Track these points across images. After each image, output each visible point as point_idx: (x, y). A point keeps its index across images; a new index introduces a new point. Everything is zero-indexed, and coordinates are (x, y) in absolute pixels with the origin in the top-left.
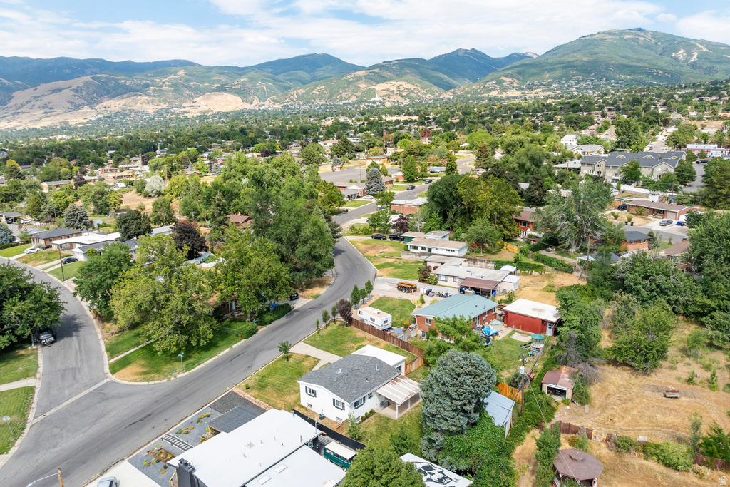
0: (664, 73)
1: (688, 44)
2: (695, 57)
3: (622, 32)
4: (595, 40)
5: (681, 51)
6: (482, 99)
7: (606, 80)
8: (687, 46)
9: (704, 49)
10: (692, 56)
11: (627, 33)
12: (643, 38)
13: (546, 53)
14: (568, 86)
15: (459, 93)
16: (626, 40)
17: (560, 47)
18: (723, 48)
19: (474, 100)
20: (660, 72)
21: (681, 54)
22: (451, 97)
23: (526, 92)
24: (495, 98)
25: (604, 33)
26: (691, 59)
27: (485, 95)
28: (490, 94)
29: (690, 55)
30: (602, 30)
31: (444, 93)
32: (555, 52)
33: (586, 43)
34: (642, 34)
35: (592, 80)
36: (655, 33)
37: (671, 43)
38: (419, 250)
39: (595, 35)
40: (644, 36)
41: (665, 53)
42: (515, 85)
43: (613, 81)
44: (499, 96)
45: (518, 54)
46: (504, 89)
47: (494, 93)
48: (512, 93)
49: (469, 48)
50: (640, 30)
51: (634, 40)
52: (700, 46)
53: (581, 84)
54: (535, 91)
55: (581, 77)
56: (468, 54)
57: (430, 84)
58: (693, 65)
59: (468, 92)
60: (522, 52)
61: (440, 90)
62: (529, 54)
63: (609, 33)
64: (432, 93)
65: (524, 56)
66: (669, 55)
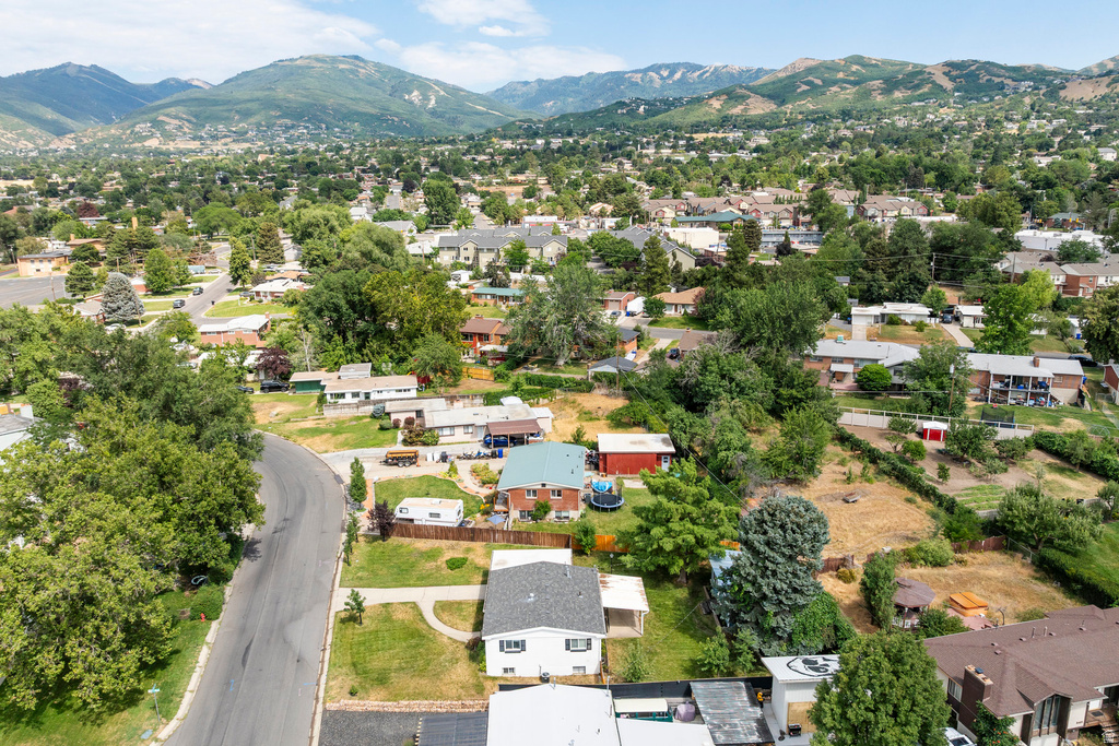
0: (401, 121)
1: (424, 85)
2: (433, 102)
3: (334, 60)
4: (299, 67)
5: (416, 93)
6: (134, 151)
7: (327, 128)
8: (421, 86)
9: (442, 93)
10: (429, 100)
11: (341, 62)
12: (363, 71)
13: (226, 82)
14: (273, 135)
15: (86, 141)
16: (342, 71)
17: (246, 74)
18: (462, 93)
19: (120, 153)
20: (396, 119)
21: (415, 96)
22: (73, 147)
23: (208, 142)
24: (157, 152)
25: (308, 58)
26: (428, 104)
27: (137, 145)
28: (147, 144)
29: (426, 98)
30: (306, 54)
31: (56, 140)
32: (240, 82)
33: (285, 71)
34: (362, 64)
35: (306, 128)
36: (377, 65)
37: (403, 82)
38: (349, 399)
39: (297, 59)
40: (363, 68)
41: (396, 94)
42: (186, 130)
43: (336, 129)
44: (164, 148)
45: (177, 81)
46: (168, 136)
47: (153, 143)
48: (183, 145)
49: (87, 64)
50: (356, 58)
51: (351, 71)
52: (437, 88)
53: (292, 132)
54: (223, 141)
55: (289, 122)
56: (86, 73)
57: (22, 122)
58: (433, 113)
59: (104, 140)
60: (184, 77)
61: (46, 135)
62: (195, 83)
63: (317, 59)
64: (31, 138)
65: (187, 86)
66: (401, 97)
